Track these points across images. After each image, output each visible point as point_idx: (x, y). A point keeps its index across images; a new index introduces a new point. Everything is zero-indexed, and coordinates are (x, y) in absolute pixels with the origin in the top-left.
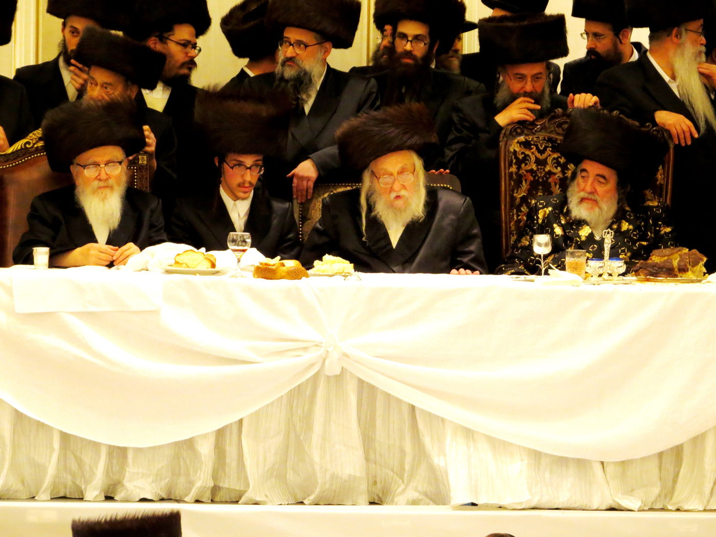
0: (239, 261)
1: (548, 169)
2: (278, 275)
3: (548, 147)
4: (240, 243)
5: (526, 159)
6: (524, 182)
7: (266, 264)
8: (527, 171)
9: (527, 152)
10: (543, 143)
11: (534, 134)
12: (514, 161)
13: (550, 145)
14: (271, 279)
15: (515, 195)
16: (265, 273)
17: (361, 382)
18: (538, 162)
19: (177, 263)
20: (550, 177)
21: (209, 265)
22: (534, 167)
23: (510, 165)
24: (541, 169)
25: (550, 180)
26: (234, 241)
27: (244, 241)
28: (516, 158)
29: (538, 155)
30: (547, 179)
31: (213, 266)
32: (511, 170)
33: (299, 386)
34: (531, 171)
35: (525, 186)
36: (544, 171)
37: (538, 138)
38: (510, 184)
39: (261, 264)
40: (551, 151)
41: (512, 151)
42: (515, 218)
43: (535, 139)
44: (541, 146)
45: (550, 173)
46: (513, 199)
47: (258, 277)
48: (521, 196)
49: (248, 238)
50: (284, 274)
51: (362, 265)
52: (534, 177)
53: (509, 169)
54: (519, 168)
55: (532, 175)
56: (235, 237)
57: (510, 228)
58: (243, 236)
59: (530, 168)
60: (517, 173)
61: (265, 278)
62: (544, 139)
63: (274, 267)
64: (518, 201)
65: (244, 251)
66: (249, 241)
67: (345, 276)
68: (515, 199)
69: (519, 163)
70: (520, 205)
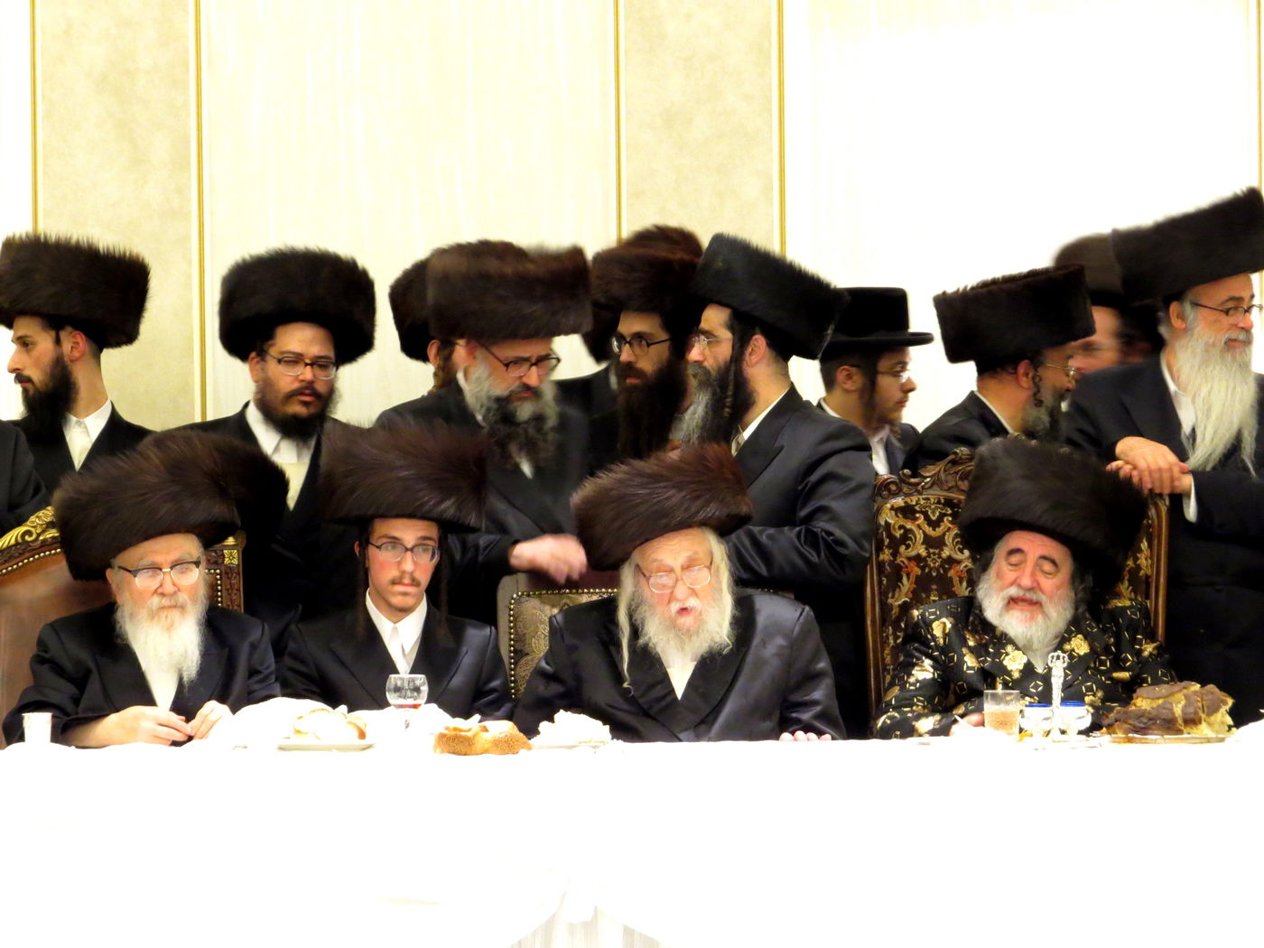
0: (407, 726)
1: (946, 553)
2: (478, 746)
3: (945, 515)
4: (409, 693)
5: (907, 537)
6: (905, 579)
7: (455, 729)
8: (909, 559)
9: (909, 525)
10: (936, 508)
11: (921, 494)
12: (887, 541)
13: (950, 512)
14: (465, 755)
15: (890, 601)
16: (456, 744)
17: (629, 933)
18: (929, 542)
19: (298, 732)
20: (950, 569)
21: (355, 733)
22: (922, 551)
23: (879, 549)
24: (934, 554)
25: (951, 573)
26: (397, 689)
27: (417, 690)
28: (890, 536)
29: (929, 530)
30: (946, 571)
31: (362, 735)
32: (881, 557)
33: (520, 943)
34: (918, 558)
35: (906, 585)
36: (940, 557)
37: (928, 499)
38: (880, 582)
39: (447, 729)
40: (951, 522)
41: (883, 523)
42: (891, 641)
43: (922, 502)
44: (933, 513)
45: (951, 561)
46: (885, 608)
47: (443, 752)
48: (900, 602)
49: (424, 684)
50: (487, 746)
51: (623, 730)
52: (923, 569)
53: (878, 556)
54: (895, 554)
55: (918, 566)
56: (399, 683)
57: (883, 659)
58: (413, 680)
59: (914, 553)
60: (892, 563)
61: (454, 753)
62: (939, 502)
63: (469, 734)
64: (895, 611)
65: (415, 706)
66: (425, 689)
67: (594, 747)
68: (891, 607)
69: (895, 545)
70: (899, 619)
